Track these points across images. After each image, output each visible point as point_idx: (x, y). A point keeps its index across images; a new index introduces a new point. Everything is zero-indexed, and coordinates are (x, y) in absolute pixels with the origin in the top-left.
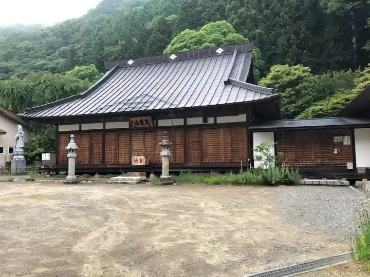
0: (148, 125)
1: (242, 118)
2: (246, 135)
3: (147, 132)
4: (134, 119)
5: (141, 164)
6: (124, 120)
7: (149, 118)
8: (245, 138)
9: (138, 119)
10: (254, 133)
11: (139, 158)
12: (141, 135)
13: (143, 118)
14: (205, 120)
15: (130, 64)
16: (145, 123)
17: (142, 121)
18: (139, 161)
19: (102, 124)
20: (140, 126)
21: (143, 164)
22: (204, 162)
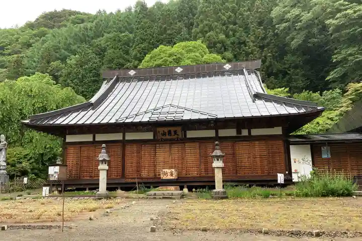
0: (176, 136)
1: (278, 131)
2: (282, 148)
3: (174, 143)
4: (161, 130)
5: (172, 178)
6: (148, 131)
7: (179, 129)
8: (282, 150)
9: (166, 130)
10: (290, 146)
11: (168, 171)
12: (167, 147)
13: (172, 129)
14: (239, 132)
15: (132, 74)
16: (173, 133)
17: (170, 132)
18: (169, 174)
19: (121, 134)
20: (168, 137)
21: (174, 177)
22: (238, 175)
